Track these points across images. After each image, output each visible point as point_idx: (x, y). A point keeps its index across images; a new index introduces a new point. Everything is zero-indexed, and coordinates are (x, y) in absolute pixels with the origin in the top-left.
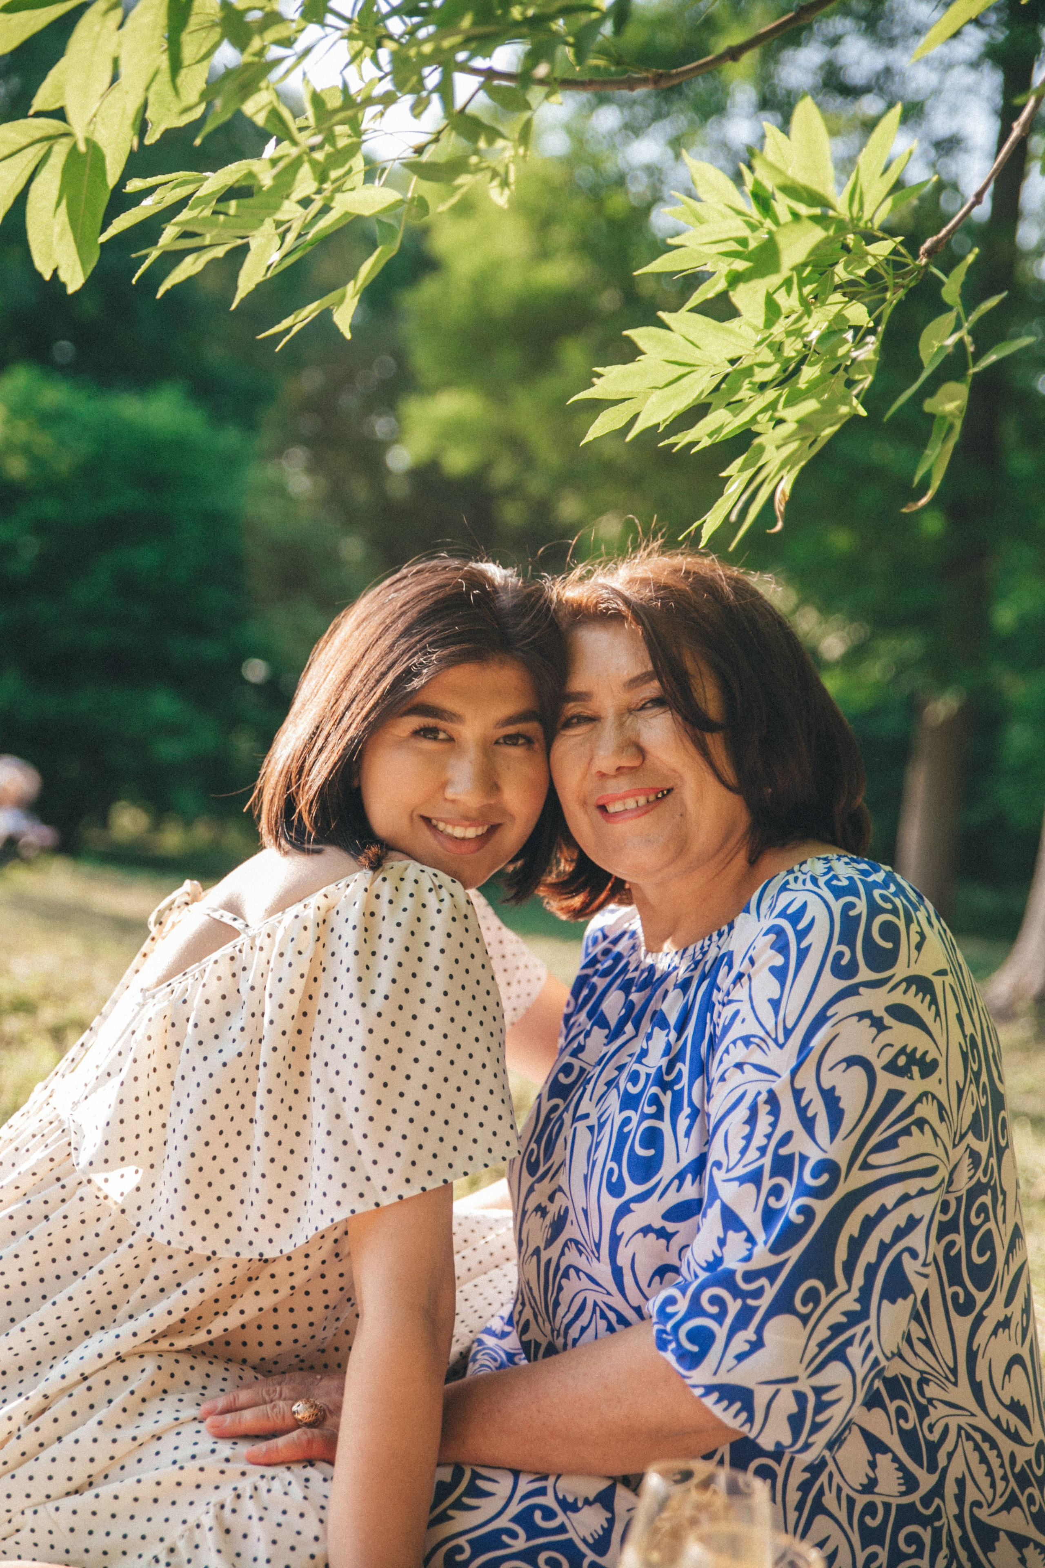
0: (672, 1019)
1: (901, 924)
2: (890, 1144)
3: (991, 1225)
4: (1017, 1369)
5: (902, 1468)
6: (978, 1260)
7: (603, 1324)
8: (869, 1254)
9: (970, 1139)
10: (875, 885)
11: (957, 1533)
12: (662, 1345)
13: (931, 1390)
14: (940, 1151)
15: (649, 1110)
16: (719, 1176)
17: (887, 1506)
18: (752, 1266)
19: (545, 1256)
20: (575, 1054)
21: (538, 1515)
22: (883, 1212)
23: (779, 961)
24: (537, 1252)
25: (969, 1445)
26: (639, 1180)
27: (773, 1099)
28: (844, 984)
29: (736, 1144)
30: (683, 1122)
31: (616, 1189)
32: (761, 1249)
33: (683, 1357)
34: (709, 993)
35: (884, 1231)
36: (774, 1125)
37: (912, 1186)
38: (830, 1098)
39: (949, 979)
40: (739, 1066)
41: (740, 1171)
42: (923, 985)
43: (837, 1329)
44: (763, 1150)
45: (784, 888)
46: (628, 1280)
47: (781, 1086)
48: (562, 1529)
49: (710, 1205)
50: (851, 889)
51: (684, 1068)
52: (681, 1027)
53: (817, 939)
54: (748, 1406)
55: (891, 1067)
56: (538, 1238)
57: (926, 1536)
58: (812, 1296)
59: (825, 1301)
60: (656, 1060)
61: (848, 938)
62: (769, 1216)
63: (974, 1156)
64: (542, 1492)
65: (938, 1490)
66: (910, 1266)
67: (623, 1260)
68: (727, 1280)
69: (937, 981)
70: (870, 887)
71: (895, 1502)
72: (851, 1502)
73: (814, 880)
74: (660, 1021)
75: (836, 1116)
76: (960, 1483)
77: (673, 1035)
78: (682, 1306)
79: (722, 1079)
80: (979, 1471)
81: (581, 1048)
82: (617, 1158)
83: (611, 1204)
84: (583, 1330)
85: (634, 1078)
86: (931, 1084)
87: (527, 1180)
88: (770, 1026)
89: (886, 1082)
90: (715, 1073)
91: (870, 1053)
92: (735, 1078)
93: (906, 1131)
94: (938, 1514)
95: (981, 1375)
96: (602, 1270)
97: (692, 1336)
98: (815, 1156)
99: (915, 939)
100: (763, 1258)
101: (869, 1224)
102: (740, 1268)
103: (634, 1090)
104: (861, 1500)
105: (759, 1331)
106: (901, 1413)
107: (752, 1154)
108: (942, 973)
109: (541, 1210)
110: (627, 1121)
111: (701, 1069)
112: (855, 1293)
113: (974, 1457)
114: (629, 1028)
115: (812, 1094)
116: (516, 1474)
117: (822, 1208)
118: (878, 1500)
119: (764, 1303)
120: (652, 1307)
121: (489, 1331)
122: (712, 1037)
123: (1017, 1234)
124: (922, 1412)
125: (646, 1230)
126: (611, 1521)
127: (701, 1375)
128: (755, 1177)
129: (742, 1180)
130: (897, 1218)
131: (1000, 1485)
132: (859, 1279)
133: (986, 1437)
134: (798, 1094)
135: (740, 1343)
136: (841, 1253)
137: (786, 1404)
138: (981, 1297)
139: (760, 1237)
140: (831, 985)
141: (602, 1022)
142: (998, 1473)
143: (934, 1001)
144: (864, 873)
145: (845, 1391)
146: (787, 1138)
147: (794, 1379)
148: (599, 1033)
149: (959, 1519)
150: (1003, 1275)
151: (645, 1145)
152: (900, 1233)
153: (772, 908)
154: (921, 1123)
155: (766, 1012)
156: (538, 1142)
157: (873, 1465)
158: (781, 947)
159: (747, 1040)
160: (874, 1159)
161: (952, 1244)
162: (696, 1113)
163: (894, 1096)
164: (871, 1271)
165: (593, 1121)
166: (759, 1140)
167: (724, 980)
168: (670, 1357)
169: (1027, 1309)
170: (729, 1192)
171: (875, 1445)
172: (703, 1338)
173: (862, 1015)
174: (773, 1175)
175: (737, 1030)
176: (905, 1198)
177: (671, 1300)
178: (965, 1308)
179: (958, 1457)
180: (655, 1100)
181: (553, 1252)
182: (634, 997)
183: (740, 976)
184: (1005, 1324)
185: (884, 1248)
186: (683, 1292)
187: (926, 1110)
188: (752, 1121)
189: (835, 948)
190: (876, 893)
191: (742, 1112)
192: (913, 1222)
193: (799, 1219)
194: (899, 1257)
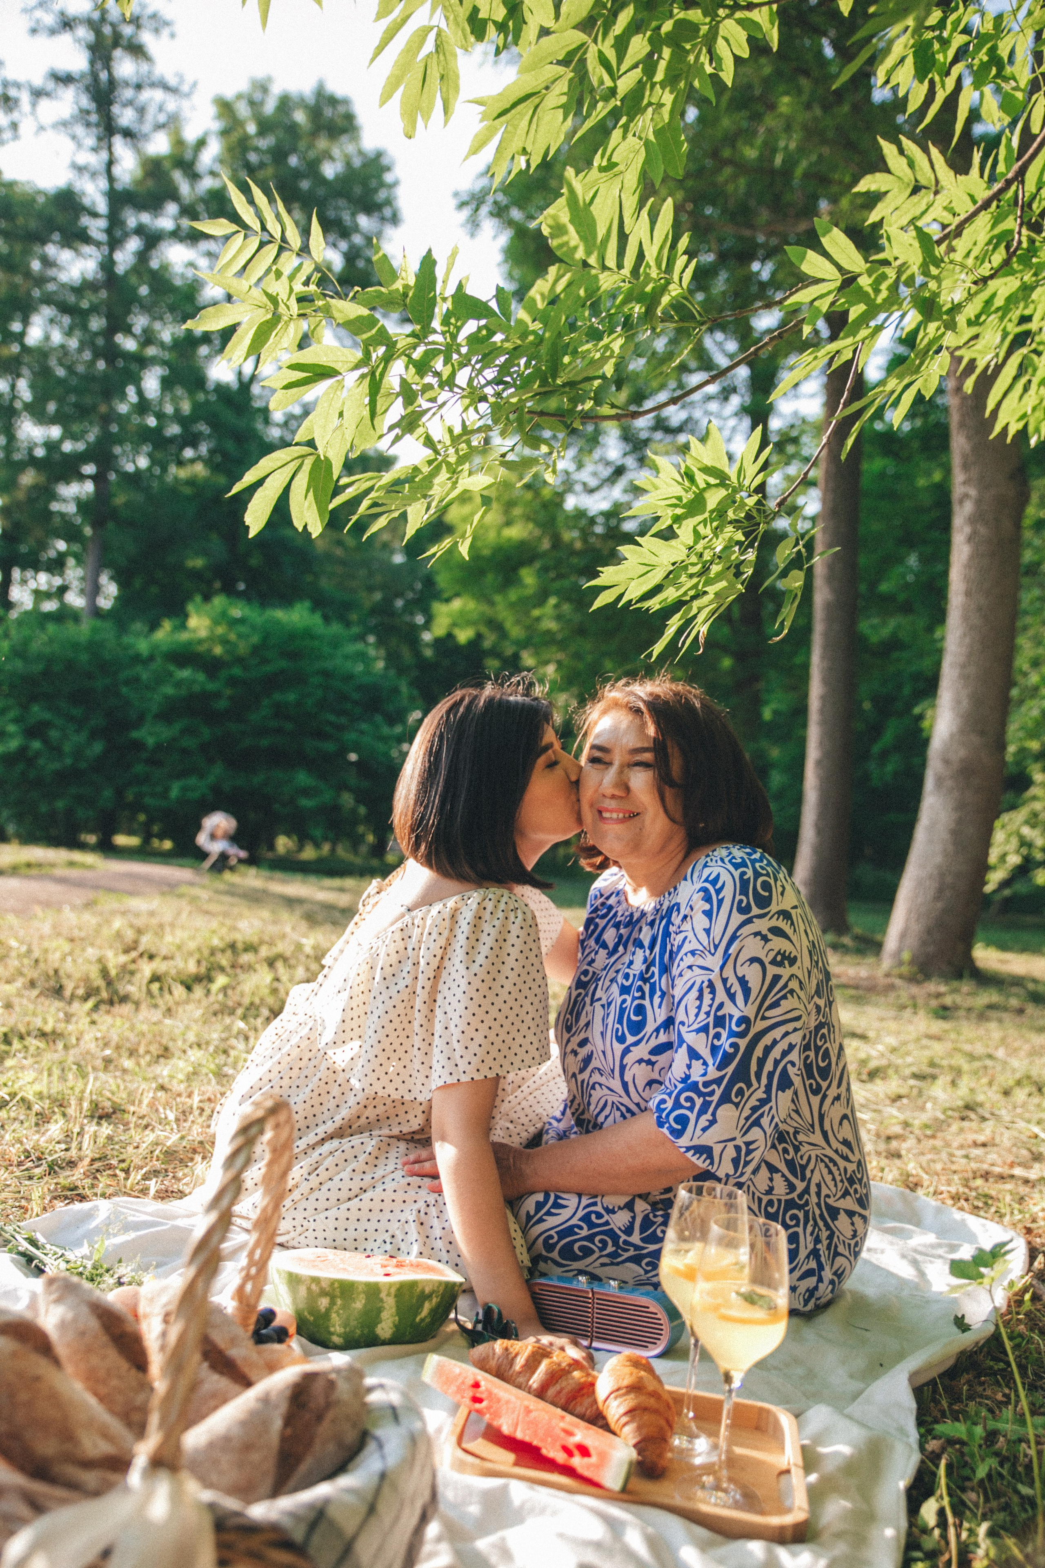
0: (646, 943)
1: (772, 882)
2: (775, 1005)
3: (828, 1045)
4: (845, 1122)
5: (787, 1180)
6: (822, 1064)
7: (618, 1114)
8: (769, 1066)
9: (816, 999)
10: (755, 860)
11: (817, 1212)
12: (660, 1124)
13: (801, 1137)
14: (802, 1007)
15: (637, 995)
16: (683, 1030)
17: (779, 1201)
18: (707, 1078)
19: (580, 1077)
20: (590, 963)
21: (593, 1216)
22: (775, 1042)
23: (707, 907)
24: (574, 1075)
25: (822, 1165)
26: (633, 1034)
27: (711, 985)
28: (745, 917)
29: (693, 1011)
30: (657, 1000)
31: (621, 1039)
32: (711, 1069)
33: (672, 1131)
34: (667, 927)
35: (776, 1053)
36: (713, 999)
37: (790, 1027)
38: (743, 981)
39: (799, 910)
40: (690, 967)
41: (696, 1026)
42: (785, 915)
43: (754, 1109)
44: (708, 1014)
45: (705, 866)
46: (631, 1089)
47: (715, 976)
48: (607, 1223)
49: (680, 1046)
50: (743, 864)
51: (656, 970)
52: (652, 947)
53: (727, 893)
54: (710, 1157)
55: (774, 962)
56: (574, 1068)
57: (801, 1215)
58: (740, 1092)
59: (747, 1094)
60: (638, 966)
61: (744, 891)
62: (714, 1049)
63: (818, 1008)
64: (595, 1204)
65: (806, 1191)
66: (791, 1071)
67: (628, 1077)
68: (694, 1087)
69: (793, 912)
70: (753, 862)
71: (783, 1198)
72: (760, 1200)
73: (722, 860)
74: (639, 944)
75: (747, 992)
76: (818, 1186)
77: (648, 952)
78: (669, 1104)
79: (681, 975)
80: (828, 1178)
81: (593, 961)
82: (620, 1022)
83: (619, 1048)
84: (607, 1117)
85: (627, 976)
86: (795, 970)
87: (566, 1036)
88: (706, 943)
89: (772, 970)
90: (675, 971)
91: (761, 955)
92: (688, 974)
93: (784, 997)
94: (807, 1203)
95: (827, 1127)
96: (616, 1084)
97: (677, 1119)
98: (737, 1014)
99: (780, 889)
100: (713, 1073)
101: (768, 1050)
102: (701, 1080)
103: (627, 984)
104: (765, 1199)
105: (714, 1114)
106: (785, 1151)
107: (702, 1016)
108: (795, 907)
109: (575, 1053)
110: (624, 1001)
111: (665, 969)
112: (763, 1089)
113: (825, 1171)
114: (621, 948)
115: (732, 980)
116: (580, 1196)
117: (743, 1043)
118: (774, 1198)
119: (715, 1098)
120: (652, 1104)
121: (554, 1118)
122: (671, 951)
123: (841, 1048)
124: (797, 1149)
125: (640, 1061)
126: (634, 1218)
127: (684, 1141)
128: (705, 1029)
129: (698, 1031)
130: (783, 1045)
131: (840, 1185)
132: (764, 1081)
133: (831, 1160)
134: (725, 981)
135: (703, 1121)
136: (754, 1067)
137: (731, 1152)
138: (824, 1085)
139: (710, 1062)
140: (737, 918)
141: (604, 946)
142: (838, 1178)
143: (792, 924)
144: (749, 854)
145: (761, 1143)
146: (721, 1006)
147: (734, 1139)
148: (603, 953)
149: (818, 1205)
150: (836, 1071)
151: (636, 1015)
152: (785, 1054)
153: (700, 877)
154: (792, 992)
155: (703, 936)
156: (571, 1014)
157: (771, 1180)
158: (708, 899)
159: (693, 953)
160: (767, 1014)
161: (807, 1057)
162: (663, 994)
163: (776, 978)
164: (771, 1075)
165: (604, 1001)
166: (705, 1008)
167: (676, 919)
168: (665, 1130)
169: (848, 1089)
170: (690, 1038)
171: (772, 1169)
172: (683, 1121)
173: (756, 934)
174: (715, 1027)
175: (687, 948)
176: (787, 1034)
177: (663, 1101)
178: (816, 1091)
179: (817, 1172)
180: (640, 989)
181: (585, 1075)
182: (622, 931)
183: (685, 917)
184: (838, 1098)
185: (777, 1063)
186: (670, 1095)
187: (794, 985)
188: (700, 998)
189: (738, 898)
190: (757, 865)
191: (694, 993)
192: (791, 1047)
193: (732, 1050)
194: (785, 1067)
